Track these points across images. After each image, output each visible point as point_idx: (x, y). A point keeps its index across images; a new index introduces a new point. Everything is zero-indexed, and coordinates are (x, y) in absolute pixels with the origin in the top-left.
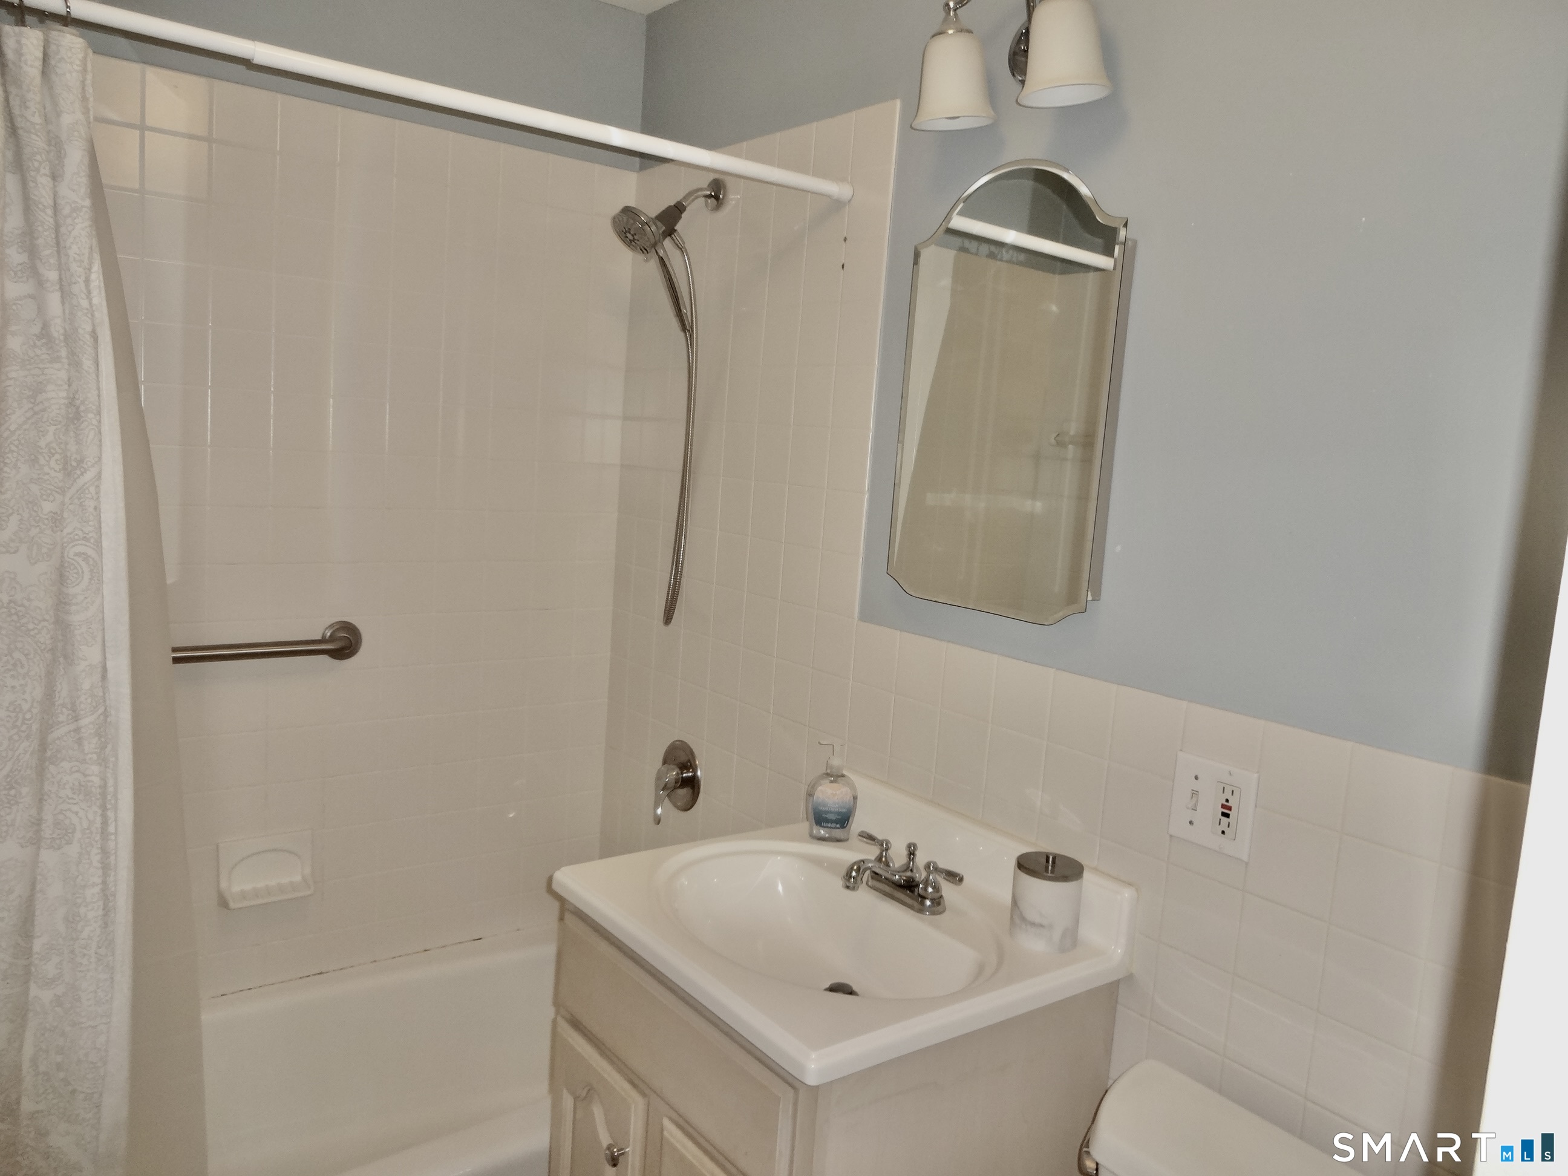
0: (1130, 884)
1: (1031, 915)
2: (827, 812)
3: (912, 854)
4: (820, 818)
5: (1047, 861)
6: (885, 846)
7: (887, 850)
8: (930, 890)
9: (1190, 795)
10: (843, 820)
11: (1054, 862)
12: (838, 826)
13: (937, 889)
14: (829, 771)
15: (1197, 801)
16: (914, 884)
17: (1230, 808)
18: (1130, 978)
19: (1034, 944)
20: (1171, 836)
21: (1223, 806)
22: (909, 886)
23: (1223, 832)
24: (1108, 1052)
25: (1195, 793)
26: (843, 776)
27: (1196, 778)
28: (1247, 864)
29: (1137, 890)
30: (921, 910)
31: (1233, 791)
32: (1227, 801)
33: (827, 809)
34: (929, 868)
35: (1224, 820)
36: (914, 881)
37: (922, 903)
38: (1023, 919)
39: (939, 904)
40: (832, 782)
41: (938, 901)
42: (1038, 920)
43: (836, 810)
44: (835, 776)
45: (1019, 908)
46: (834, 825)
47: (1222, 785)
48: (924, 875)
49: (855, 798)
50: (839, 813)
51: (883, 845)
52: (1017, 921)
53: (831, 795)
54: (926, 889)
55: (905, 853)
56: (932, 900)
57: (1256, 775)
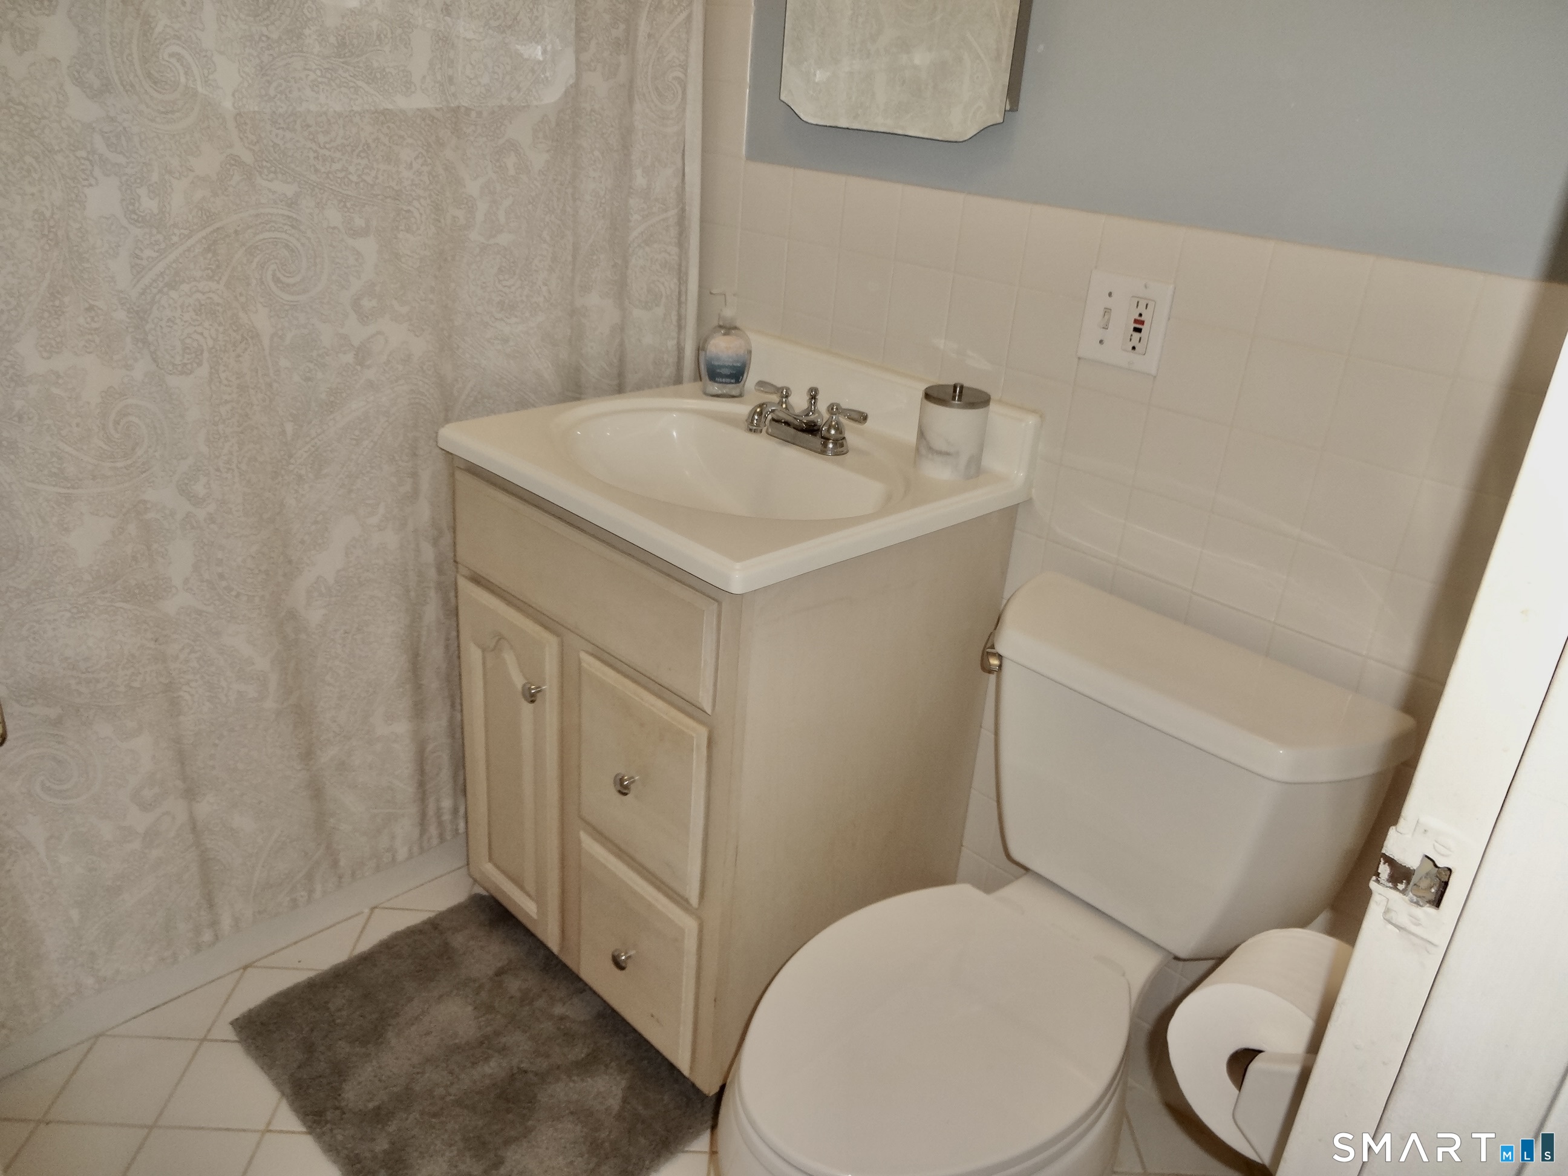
0: (1034, 411)
1: (939, 444)
2: (720, 367)
3: (813, 395)
4: (714, 373)
5: (955, 391)
6: (784, 393)
7: (787, 397)
8: (833, 432)
9: (1102, 313)
10: (737, 374)
11: (961, 392)
12: (733, 381)
13: (839, 430)
14: (721, 323)
15: (1109, 320)
16: (815, 428)
17: (1142, 323)
18: (1029, 502)
19: (938, 472)
20: (1079, 358)
21: (1136, 321)
22: (812, 429)
23: (1134, 348)
24: (1004, 574)
25: (1107, 311)
26: (735, 328)
27: (1110, 294)
28: (1155, 377)
29: (1041, 416)
30: (823, 451)
31: (1147, 305)
32: (1140, 315)
33: (720, 363)
34: (832, 409)
35: (1136, 335)
36: (815, 425)
37: (825, 445)
38: (931, 449)
39: (842, 445)
40: (725, 334)
41: (840, 442)
42: (944, 448)
43: (731, 364)
44: (729, 329)
45: (925, 439)
46: (728, 380)
47: (1137, 300)
48: (826, 416)
49: (750, 352)
50: (733, 367)
51: (782, 392)
52: (923, 451)
53: (722, 348)
54: (828, 430)
55: (807, 398)
56: (835, 442)
57: (1171, 287)
